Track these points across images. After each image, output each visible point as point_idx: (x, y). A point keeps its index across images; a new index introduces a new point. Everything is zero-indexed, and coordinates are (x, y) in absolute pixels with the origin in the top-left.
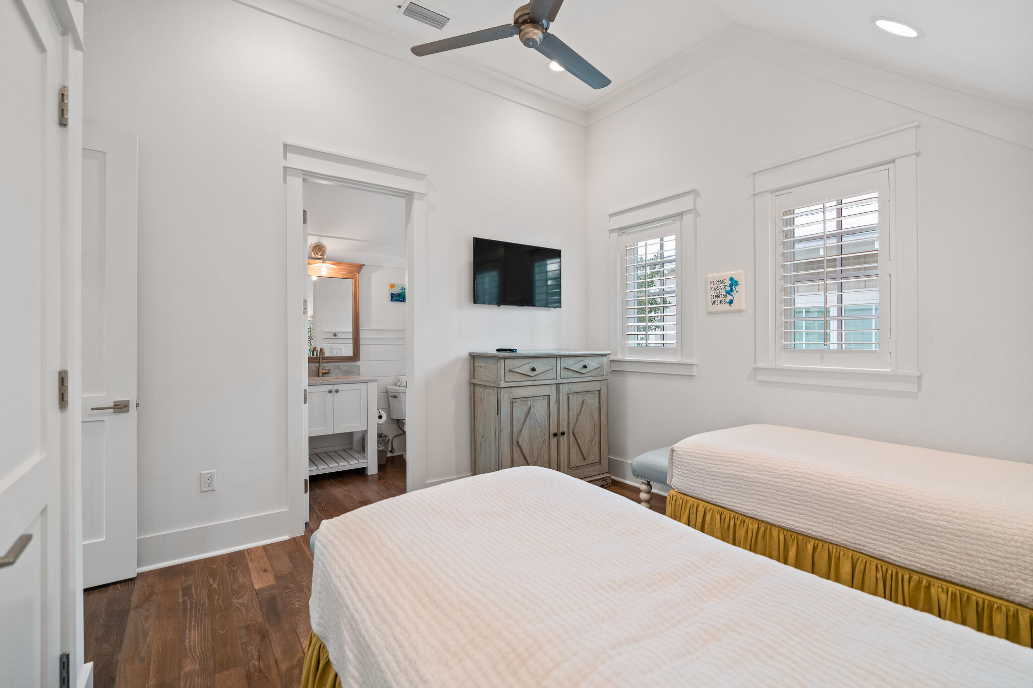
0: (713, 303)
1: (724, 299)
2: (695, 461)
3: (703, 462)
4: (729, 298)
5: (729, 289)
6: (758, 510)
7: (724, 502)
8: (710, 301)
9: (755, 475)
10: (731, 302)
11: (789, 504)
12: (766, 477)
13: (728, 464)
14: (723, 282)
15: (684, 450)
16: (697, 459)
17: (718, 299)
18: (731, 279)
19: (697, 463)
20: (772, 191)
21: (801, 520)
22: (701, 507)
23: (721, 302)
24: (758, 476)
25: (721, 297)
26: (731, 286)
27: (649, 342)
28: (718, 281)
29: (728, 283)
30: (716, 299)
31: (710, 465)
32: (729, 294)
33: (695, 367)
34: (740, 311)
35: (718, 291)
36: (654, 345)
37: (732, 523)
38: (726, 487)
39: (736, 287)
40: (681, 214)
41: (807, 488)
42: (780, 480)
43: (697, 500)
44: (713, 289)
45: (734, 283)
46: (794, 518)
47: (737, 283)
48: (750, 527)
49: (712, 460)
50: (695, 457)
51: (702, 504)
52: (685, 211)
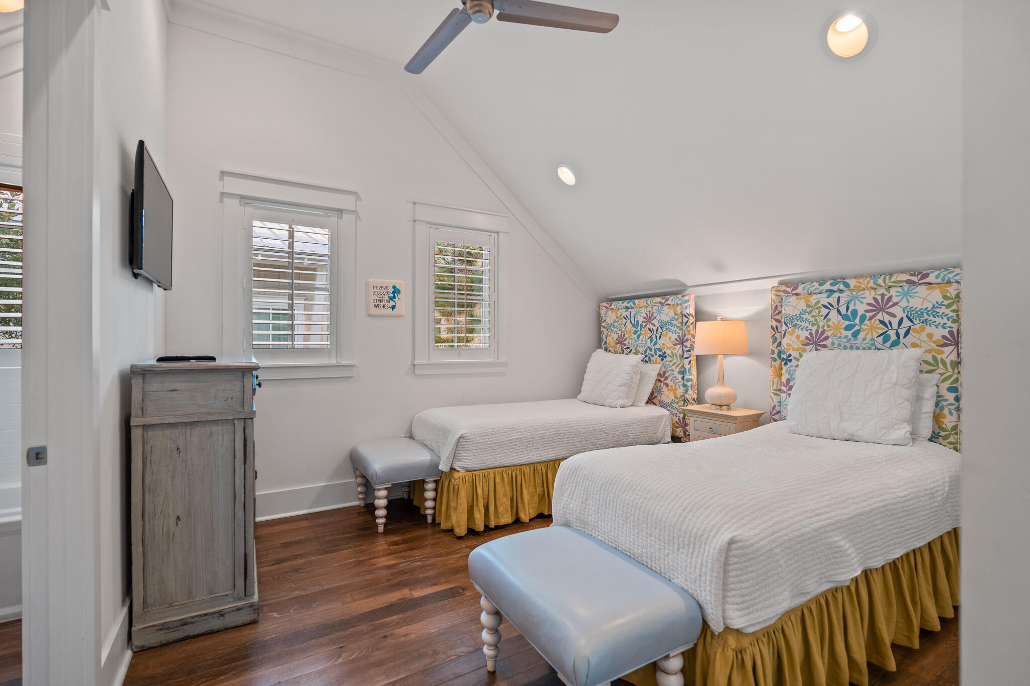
0: (376, 306)
1: (387, 304)
2: (486, 439)
3: (492, 438)
4: (391, 303)
5: (392, 295)
6: (532, 457)
7: (509, 462)
8: (372, 305)
9: (529, 434)
10: (393, 307)
11: (548, 445)
12: (534, 433)
13: (510, 433)
14: (386, 288)
15: (473, 433)
16: (487, 437)
17: (381, 303)
18: (394, 287)
19: (488, 440)
20: (428, 223)
21: (554, 452)
22: (491, 473)
23: (384, 306)
24: (530, 434)
25: (384, 302)
26: (394, 293)
27: (295, 343)
28: (381, 287)
29: (391, 290)
30: (379, 303)
31: (497, 438)
32: (392, 300)
33: (355, 367)
34: (400, 316)
35: (381, 296)
36: (302, 347)
37: (514, 475)
38: (511, 450)
39: (399, 295)
40: (340, 211)
41: (555, 431)
42: (542, 432)
43: (486, 471)
44: (376, 294)
45: (396, 291)
46: (550, 452)
47: (399, 291)
48: (526, 471)
49: (498, 434)
50: (484, 436)
51: (491, 472)
52: (345, 210)
